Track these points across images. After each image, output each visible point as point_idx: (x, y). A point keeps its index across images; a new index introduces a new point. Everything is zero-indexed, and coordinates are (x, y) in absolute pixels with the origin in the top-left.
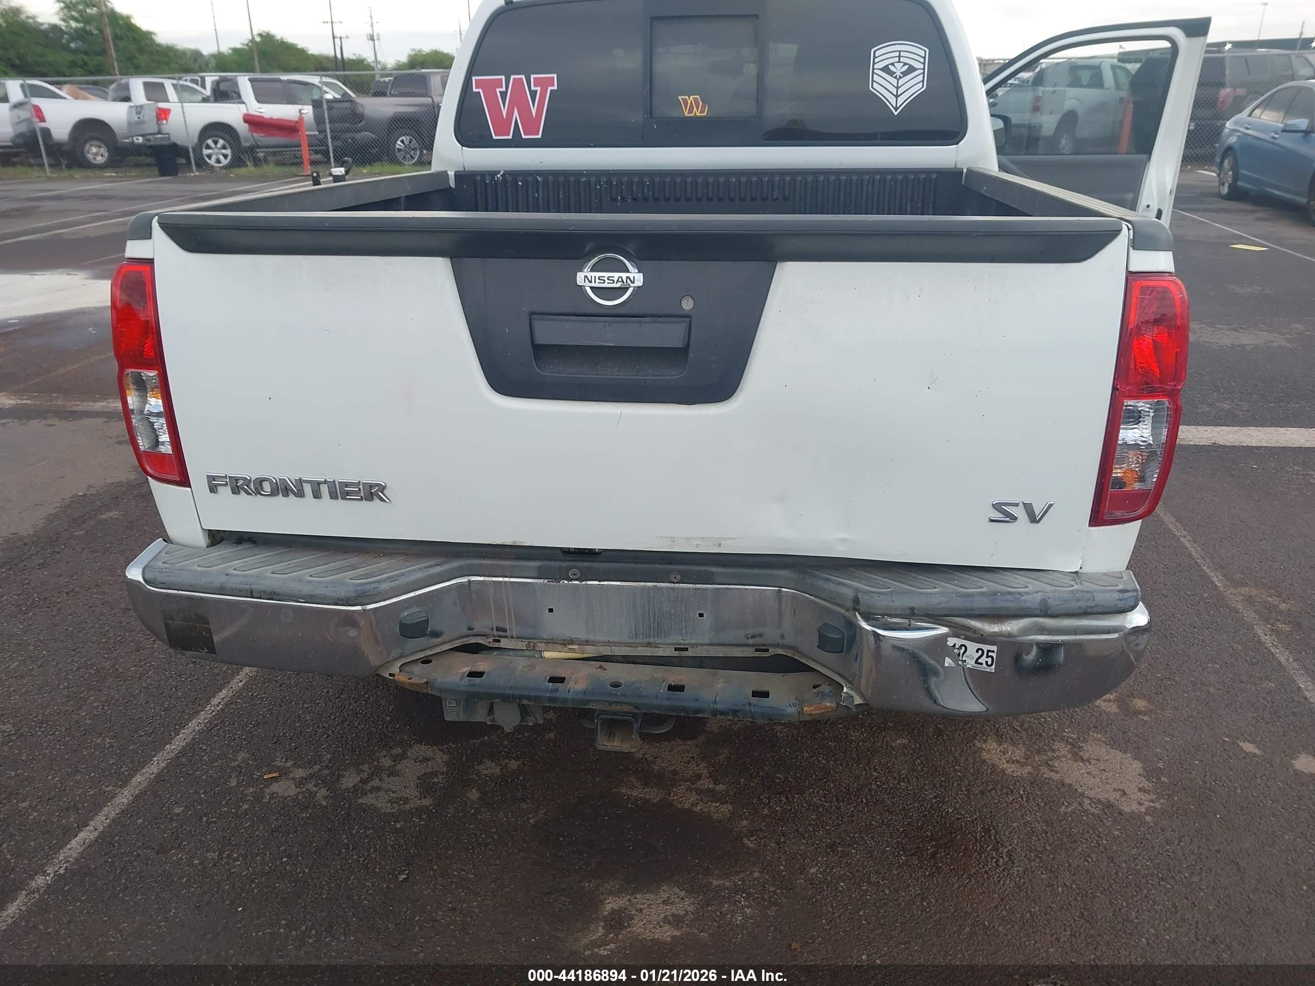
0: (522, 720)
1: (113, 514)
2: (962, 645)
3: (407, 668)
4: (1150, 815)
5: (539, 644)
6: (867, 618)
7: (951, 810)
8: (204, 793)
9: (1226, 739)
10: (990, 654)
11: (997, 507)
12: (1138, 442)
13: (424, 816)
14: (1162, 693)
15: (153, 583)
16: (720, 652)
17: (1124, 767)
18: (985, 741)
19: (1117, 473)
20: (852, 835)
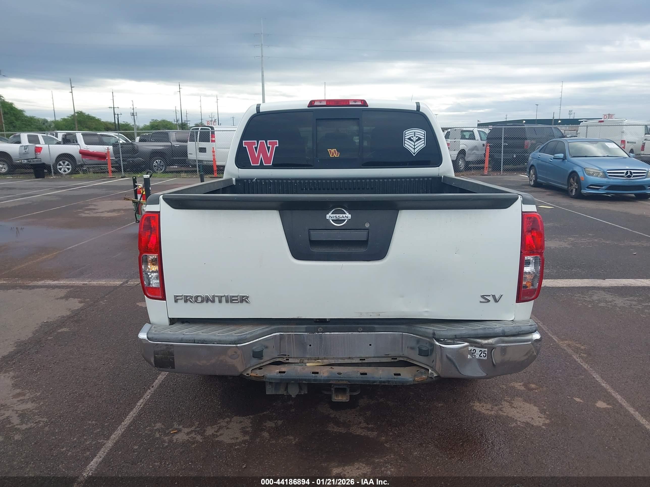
0: (300, 392)
1: (64, 329)
2: (474, 350)
3: (254, 371)
4: (544, 426)
5: (305, 360)
6: (438, 340)
7: (466, 429)
8: (146, 440)
9: (569, 397)
10: (485, 352)
11: (483, 297)
12: (530, 271)
13: (247, 443)
14: (541, 382)
15: (152, 339)
16: (377, 360)
17: (531, 409)
18: (474, 403)
19: (524, 283)
20: (428, 440)
